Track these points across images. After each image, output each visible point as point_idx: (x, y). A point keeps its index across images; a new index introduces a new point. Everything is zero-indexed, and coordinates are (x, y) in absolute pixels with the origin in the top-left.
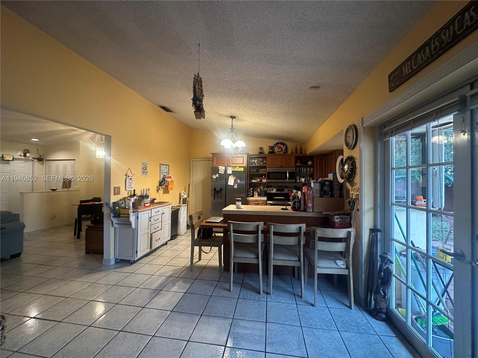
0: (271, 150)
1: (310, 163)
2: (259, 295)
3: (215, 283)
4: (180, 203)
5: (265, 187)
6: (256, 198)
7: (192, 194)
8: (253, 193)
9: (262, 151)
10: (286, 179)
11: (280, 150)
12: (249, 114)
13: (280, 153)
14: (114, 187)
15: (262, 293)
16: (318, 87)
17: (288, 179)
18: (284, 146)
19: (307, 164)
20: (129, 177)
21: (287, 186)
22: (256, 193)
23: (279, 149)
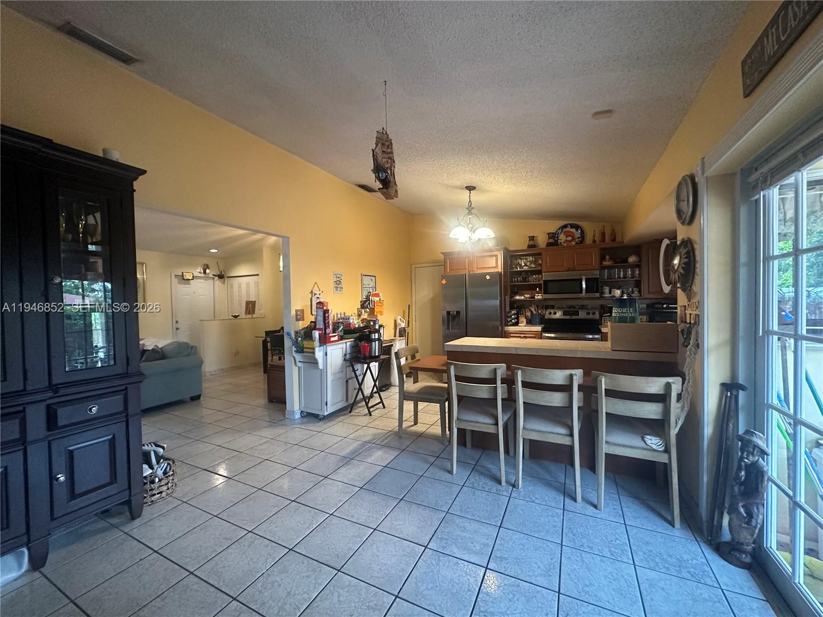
0: (551, 241)
1: (632, 259)
2: (499, 486)
3: (432, 460)
4: (395, 336)
5: (540, 308)
6: (523, 327)
7: (416, 321)
8: (518, 318)
9: (533, 244)
10: (581, 292)
11: (570, 238)
12: (496, 179)
13: (570, 244)
14: (296, 310)
15: (504, 483)
16: (610, 111)
17: (584, 292)
18: (577, 230)
19: (626, 261)
20: (316, 296)
21: (584, 305)
22: (523, 320)
23: (567, 236)
